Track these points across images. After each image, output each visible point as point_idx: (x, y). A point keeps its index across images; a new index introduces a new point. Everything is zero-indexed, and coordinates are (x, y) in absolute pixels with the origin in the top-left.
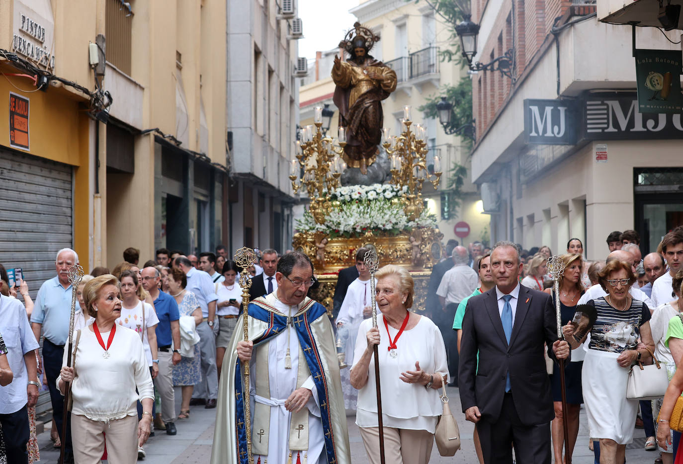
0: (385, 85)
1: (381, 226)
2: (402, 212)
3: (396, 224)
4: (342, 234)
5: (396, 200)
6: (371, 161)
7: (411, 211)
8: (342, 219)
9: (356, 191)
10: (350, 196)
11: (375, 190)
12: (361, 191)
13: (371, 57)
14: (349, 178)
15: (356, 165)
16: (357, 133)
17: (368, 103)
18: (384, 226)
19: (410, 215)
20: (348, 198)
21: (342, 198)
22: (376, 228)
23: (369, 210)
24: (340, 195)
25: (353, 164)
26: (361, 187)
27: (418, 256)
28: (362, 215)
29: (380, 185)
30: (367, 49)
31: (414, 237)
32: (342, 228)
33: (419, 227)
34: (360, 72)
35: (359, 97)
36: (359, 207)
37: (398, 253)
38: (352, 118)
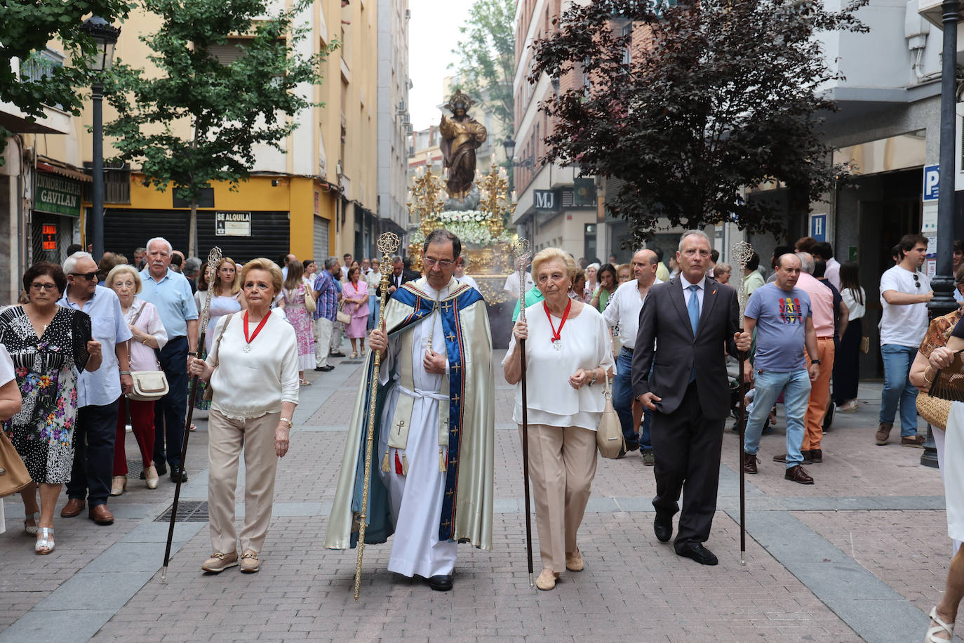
0: (478, 138)
1: (472, 241)
2: (487, 232)
3: (483, 240)
5: (483, 223)
6: (466, 193)
7: (494, 231)
9: (455, 215)
10: (451, 219)
11: (469, 215)
12: (458, 215)
13: (468, 116)
14: (449, 205)
15: (456, 196)
16: (456, 173)
17: (465, 151)
18: (474, 241)
19: (493, 234)
20: (448, 220)
21: (445, 220)
22: (469, 243)
23: (464, 230)
24: (443, 218)
25: (453, 195)
26: (458, 212)
27: (498, 263)
29: (472, 211)
30: (465, 110)
31: (496, 249)
33: (500, 242)
34: (460, 127)
35: (460, 146)
36: (456, 227)
37: (484, 261)
38: (453, 162)
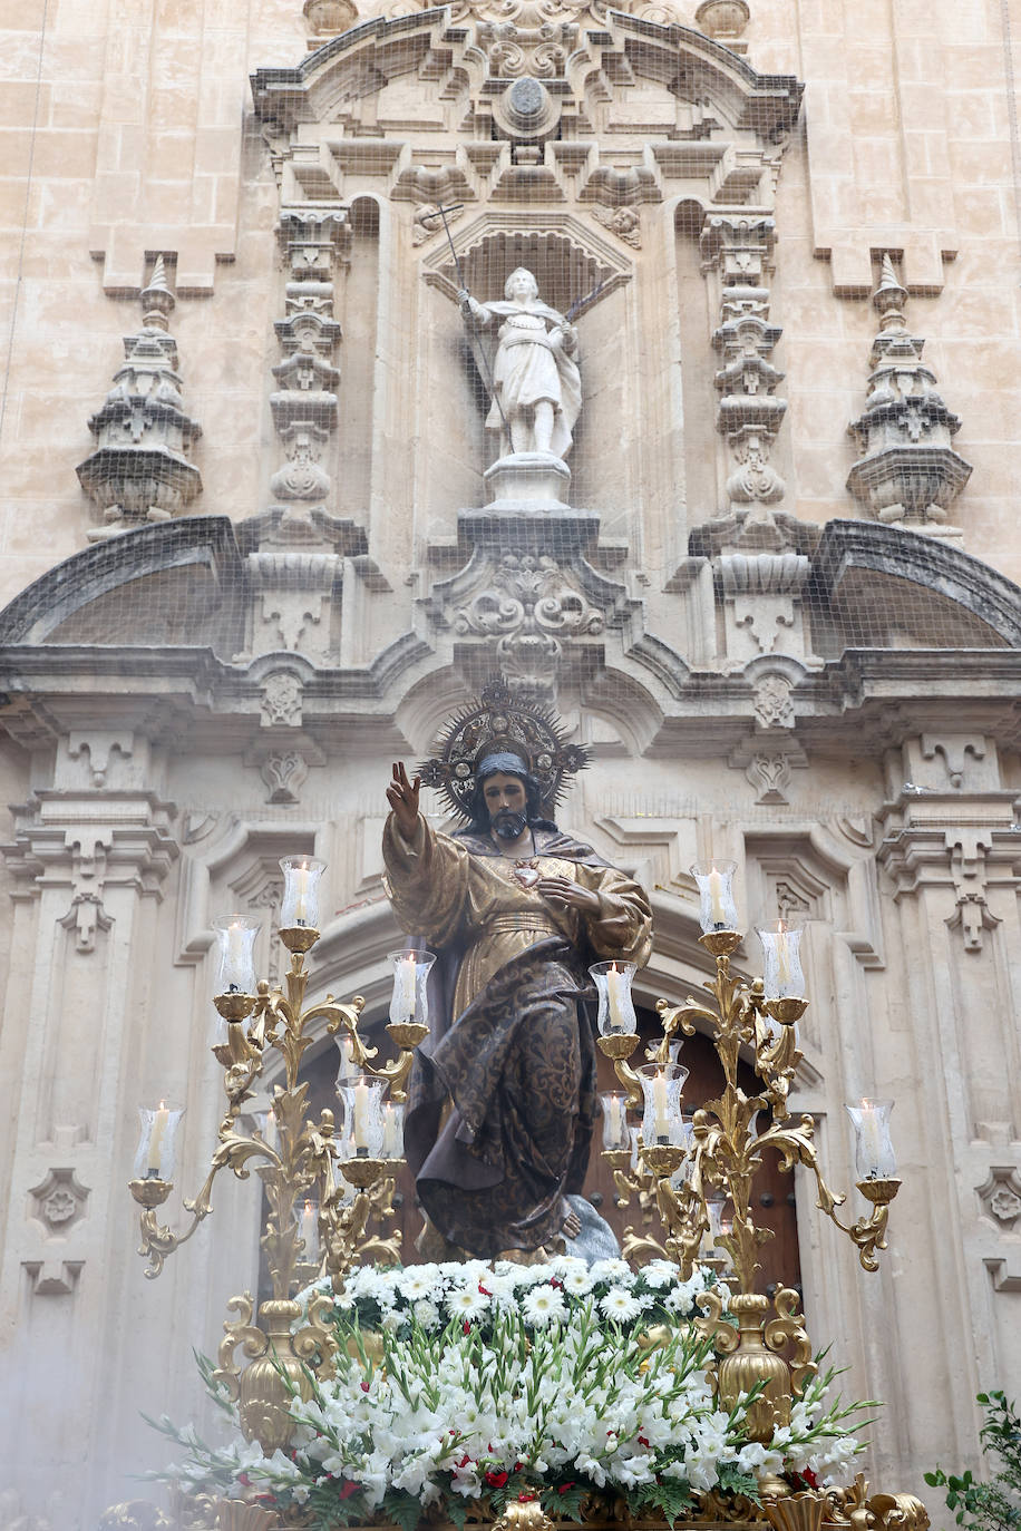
1: (588, 1464)
2: (698, 1390)
3: (676, 1452)
4: (380, 1511)
7: (749, 1379)
8: (381, 1418)
9: (472, 1283)
10: (440, 1305)
11: (554, 1284)
12: (492, 1284)
17: (534, 1000)
18: (606, 1466)
19: (748, 1405)
20: (427, 1315)
21: (399, 1318)
22: (565, 1479)
23: (526, 1376)
24: (392, 1300)
26: (492, 1268)
28: (487, 1397)
32: (375, 1472)
33: (798, 1479)
34: (503, 877)
35: (498, 976)
36: (476, 1360)
